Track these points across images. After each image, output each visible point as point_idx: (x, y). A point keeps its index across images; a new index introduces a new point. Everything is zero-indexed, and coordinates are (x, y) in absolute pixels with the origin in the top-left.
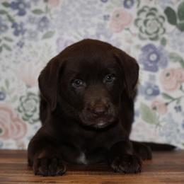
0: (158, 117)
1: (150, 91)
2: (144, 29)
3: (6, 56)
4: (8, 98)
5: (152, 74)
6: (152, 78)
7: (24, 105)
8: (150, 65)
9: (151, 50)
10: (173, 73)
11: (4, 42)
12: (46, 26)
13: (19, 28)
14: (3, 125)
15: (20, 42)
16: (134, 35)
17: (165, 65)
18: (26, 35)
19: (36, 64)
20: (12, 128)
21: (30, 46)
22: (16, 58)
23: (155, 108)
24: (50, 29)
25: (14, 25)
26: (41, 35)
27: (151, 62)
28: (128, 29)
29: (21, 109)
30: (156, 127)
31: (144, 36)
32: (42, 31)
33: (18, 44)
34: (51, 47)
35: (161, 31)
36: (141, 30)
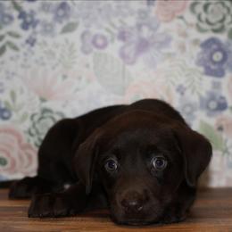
0: (226, 141)
1: (213, 105)
2: (204, 16)
3: (12, 59)
4: (15, 116)
5: (217, 80)
6: (217, 86)
7: (37, 126)
8: (213, 67)
9: (215, 47)
11: (8, 38)
12: (66, 16)
13: (29, 19)
14: (8, 154)
15: (31, 37)
16: (191, 25)
18: (39, 28)
19: (53, 68)
20: (21, 158)
21: (45, 43)
22: (25, 60)
23: (220, 129)
24: (72, 20)
25: (22, 15)
26: (59, 27)
27: (214, 63)
28: (181, 18)
29: (33, 131)
30: (223, 155)
31: (205, 26)
32: (61, 22)
33: (27, 41)
34: (72, 45)
35: (229, 19)
36: (199, 18)
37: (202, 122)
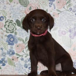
10: (20, 45)
16: (5, 31)
17: (17, 42)
28: (2, 29)
30: (14, 67)
35: (15, 29)
36: (7, 29)
37: (8, 58)
